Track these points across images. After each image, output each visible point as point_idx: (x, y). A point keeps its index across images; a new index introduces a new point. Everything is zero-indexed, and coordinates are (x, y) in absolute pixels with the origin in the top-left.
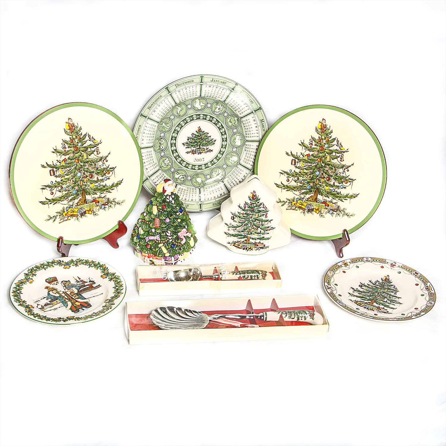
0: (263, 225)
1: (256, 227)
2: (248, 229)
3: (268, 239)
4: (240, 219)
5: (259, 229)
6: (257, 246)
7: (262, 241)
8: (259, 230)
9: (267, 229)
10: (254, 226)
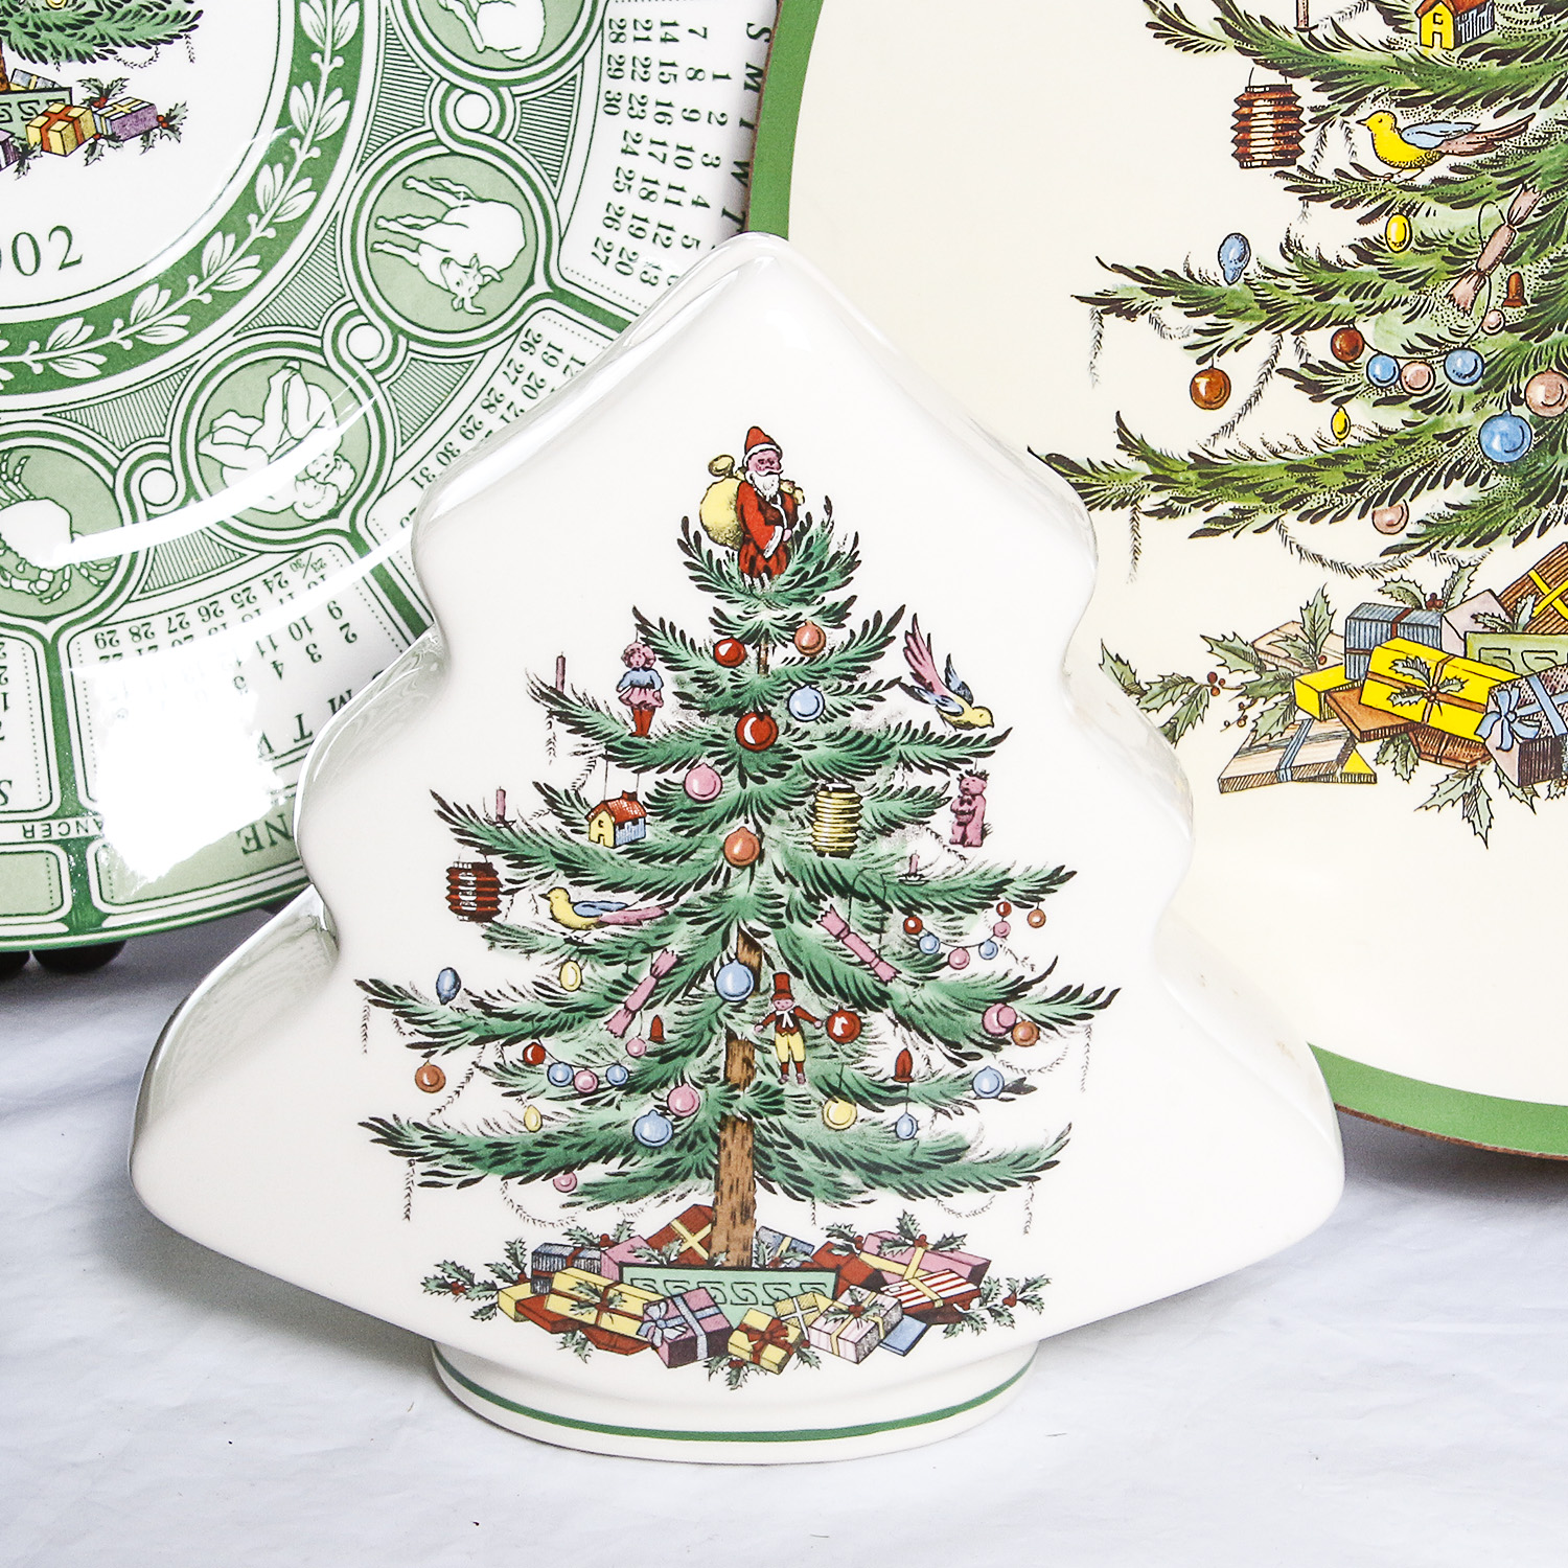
0: (935, 963)
1: (834, 1002)
2: (718, 1044)
3: (1025, 1168)
4: (587, 893)
5: (878, 1022)
6: (866, 1296)
7: (932, 1217)
8: (884, 1042)
9: (993, 1020)
10: (800, 989)
